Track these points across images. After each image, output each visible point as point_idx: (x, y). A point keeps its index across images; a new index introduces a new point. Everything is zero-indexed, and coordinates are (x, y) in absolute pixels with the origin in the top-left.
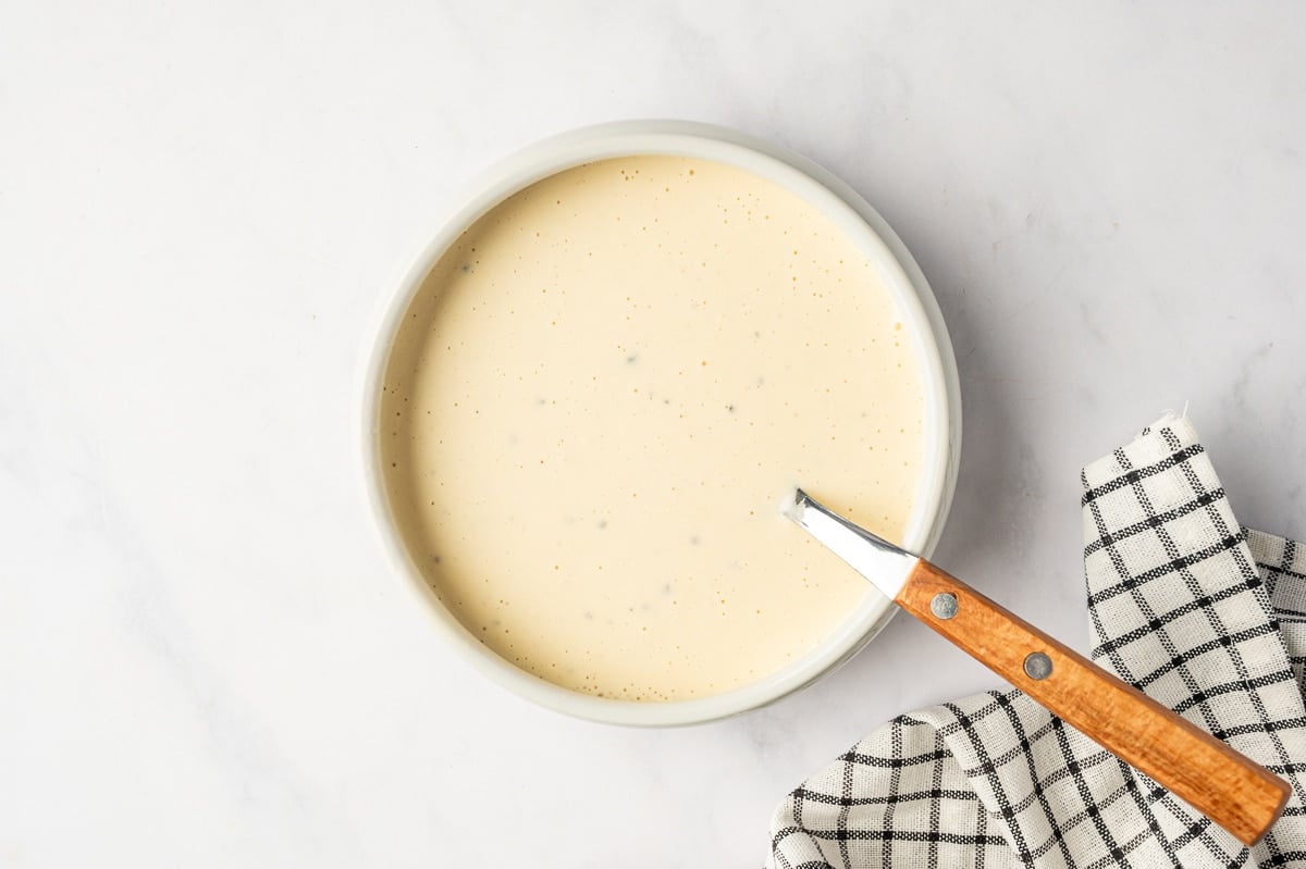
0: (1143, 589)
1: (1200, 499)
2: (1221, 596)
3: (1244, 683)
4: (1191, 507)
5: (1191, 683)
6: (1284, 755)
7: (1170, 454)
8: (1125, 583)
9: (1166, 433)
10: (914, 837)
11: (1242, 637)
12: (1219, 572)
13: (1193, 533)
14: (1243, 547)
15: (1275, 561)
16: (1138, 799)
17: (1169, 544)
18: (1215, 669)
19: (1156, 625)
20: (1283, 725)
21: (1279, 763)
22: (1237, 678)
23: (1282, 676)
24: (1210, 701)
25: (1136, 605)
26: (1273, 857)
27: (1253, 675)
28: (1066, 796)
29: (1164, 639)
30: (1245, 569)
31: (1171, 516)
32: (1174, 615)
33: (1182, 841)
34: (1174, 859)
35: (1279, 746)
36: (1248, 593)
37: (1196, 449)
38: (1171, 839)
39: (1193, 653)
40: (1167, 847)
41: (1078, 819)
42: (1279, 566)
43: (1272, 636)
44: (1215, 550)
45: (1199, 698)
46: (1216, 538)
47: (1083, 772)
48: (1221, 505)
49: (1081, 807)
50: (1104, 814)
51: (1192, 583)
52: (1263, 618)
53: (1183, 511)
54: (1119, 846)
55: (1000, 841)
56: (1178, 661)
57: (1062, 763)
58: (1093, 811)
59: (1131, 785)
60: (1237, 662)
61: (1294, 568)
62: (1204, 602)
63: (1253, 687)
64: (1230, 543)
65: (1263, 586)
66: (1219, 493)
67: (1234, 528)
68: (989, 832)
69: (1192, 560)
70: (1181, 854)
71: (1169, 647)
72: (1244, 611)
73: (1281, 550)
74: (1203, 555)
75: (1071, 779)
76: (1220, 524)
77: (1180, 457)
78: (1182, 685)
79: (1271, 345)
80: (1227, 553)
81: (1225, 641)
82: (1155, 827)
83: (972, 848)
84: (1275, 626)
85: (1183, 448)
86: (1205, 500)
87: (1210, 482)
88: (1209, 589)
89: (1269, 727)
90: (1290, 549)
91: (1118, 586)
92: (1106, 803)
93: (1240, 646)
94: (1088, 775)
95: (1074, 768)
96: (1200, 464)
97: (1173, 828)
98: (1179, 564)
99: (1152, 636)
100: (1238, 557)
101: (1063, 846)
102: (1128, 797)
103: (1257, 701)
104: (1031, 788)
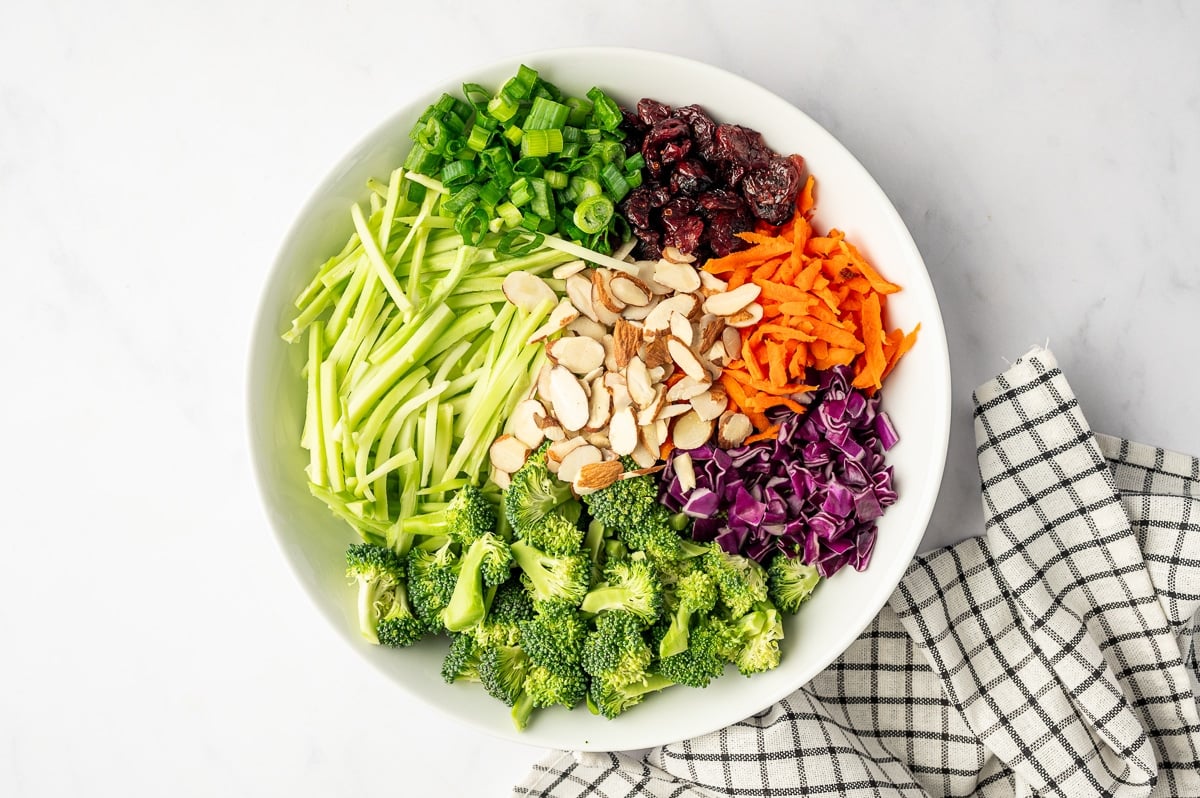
0: (1021, 474)
1: (1060, 408)
2: (1078, 478)
3: (1097, 541)
4: (1054, 413)
5: (1059, 543)
6: (1129, 593)
7: (1038, 376)
8: (1009, 471)
9: (1034, 361)
10: (860, 667)
11: (1094, 507)
12: (1076, 460)
13: (1056, 432)
14: (1092, 440)
15: (1115, 455)
16: (1024, 632)
17: (1039, 441)
19: (1032, 501)
20: (1127, 570)
21: (1126, 599)
22: (1092, 538)
23: (1125, 534)
24: (1073, 556)
25: (1017, 487)
26: (1124, 671)
27: (1104, 535)
28: (971, 632)
29: (1038, 510)
30: (1095, 457)
31: (1040, 420)
32: (1045, 493)
33: (1058, 657)
34: (1053, 672)
35: (1124, 586)
36: (1098, 474)
37: (1055, 372)
38: (1049, 656)
39: (1060, 521)
40: (1047, 664)
41: (981, 648)
42: (1117, 458)
43: (1116, 505)
44: (1073, 444)
45: (1065, 554)
46: (1073, 435)
47: (983, 613)
48: (1076, 411)
49: (982, 639)
50: (999, 644)
51: (1057, 469)
52: (1109, 493)
53: (1049, 417)
54: (1011, 666)
55: (926, 668)
56: (1049, 527)
57: (967, 607)
58: (991, 642)
59: (1018, 622)
60: (1092, 526)
61: (1129, 459)
62: (1066, 483)
63: (1104, 543)
64: (1083, 438)
65: (1108, 469)
66: (1074, 403)
67: (1085, 428)
68: (916, 661)
69: (1056, 452)
70: (1057, 668)
71: (1042, 517)
72: (1095, 488)
73: (1119, 447)
74: (1064, 448)
75: (974, 618)
76: (1075, 425)
77: (1044, 378)
78: (1053, 545)
79: (1104, 299)
80: (1081, 446)
81: (1082, 511)
82: (1037, 650)
83: (902, 675)
84: (1118, 497)
85: (1047, 371)
86: (1064, 408)
87: (1067, 394)
88: (1070, 473)
89: (1117, 573)
90: (1125, 445)
91: (1004, 473)
92: (1000, 636)
93: (1093, 514)
94: (986, 614)
95: (976, 610)
96: (1060, 383)
97: (1050, 648)
98: (1047, 455)
99: (1030, 509)
100: (1089, 448)
101: (971, 667)
102: (1016, 631)
103: (1107, 554)
104: (945, 625)
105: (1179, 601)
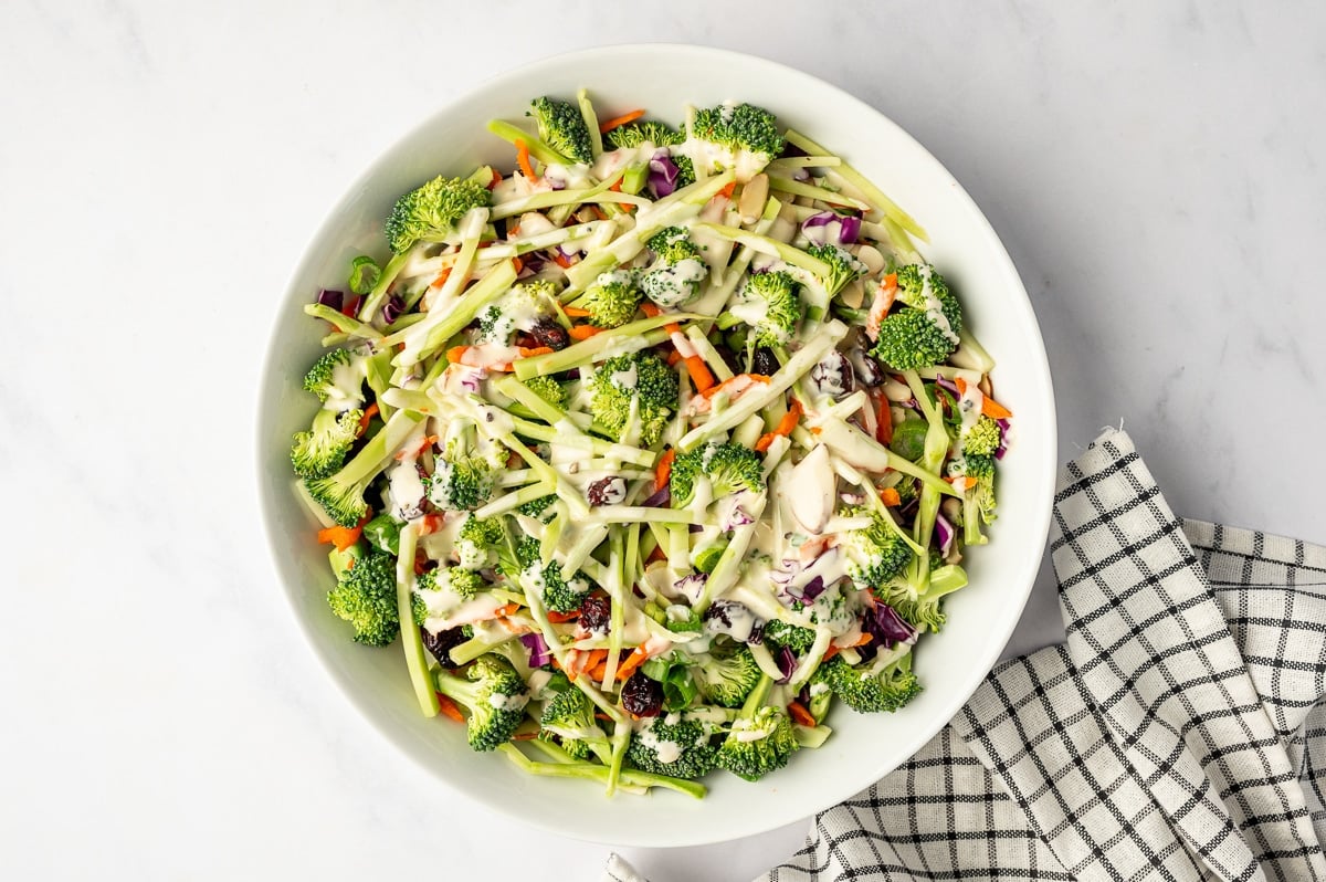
0: (1102, 573)
1: (1140, 497)
2: (1165, 574)
3: (1191, 643)
4: (1134, 503)
5: (1149, 648)
6: (1230, 701)
7: (1113, 462)
8: (1087, 570)
9: (1108, 446)
10: (934, 800)
11: (1186, 605)
12: (1161, 555)
13: (1137, 524)
14: (1178, 531)
15: (1208, 542)
16: (1115, 749)
17: (1119, 535)
18: (1166, 634)
19: (1116, 602)
20: (1227, 675)
21: (1227, 707)
22: (1185, 640)
23: (1221, 635)
24: (1165, 661)
25: (1098, 588)
26: (1231, 787)
27: (1198, 636)
28: (1054, 752)
29: (1123, 613)
30: (1182, 550)
31: (1119, 512)
32: (1129, 593)
33: (1155, 777)
34: (1150, 795)
35: (1225, 693)
36: (1187, 569)
37: (1132, 457)
38: (1145, 777)
39: (1148, 623)
40: (1143, 785)
41: (1067, 769)
42: (1211, 546)
43: (1210, 603)
44: (1157, 537)
45: (1157, 659)
46: (1156, 527)
47: (1067, 729)
48: (1158, 500)
49: (1068, 759)
50: (1088, 763)
51: (1141, 565)
52: (1201, 589)
53: (1128, 507)
54: (1103, 789)
55: (1004, 797)
56: (1136, 631)
57: (1049, 724)
58: (1078, 761)
59: (1108, 737)
60: (1184, 627)
61: (1223, 547)
62: (1152, 580)
63: (1199, 646)
64: (1168, 529)
65: (1198, 562)
66: (1155, 490)
67: (1170, 518)
68: (995, 790)
69: (1139, 546)
70: (1154, 789)
71: (1128, 620)
72: (1185, 584)
73: (1212, 533)
74: (1148, 541)
75: (1057, 736)
76: (1159, 516)
77: (1121, 464)
78: (1142, 650)
79: (1183, 368)
80: (1166, 538)
81: (1173, 610)
82: (1131, 770)
83: (982, 806)
84: (1211, 594)
85: (1123, 456)
86: (1145, 497)
87: (1147, 481)
88: (1156, 569)
89: (1215, 678)
90: (1219, 531)
91: (1082, 573)
92: (1088, 754)
93: (1185, 613)
94: (1071, 731)
95: (1059, 727)
96: (1138, 468)
97: (1146, 768)
98: (1129, 551)
99: (1114, 612)
100: (1175, 540)
101: (1056, 792)
102: (1106, 748)
103: (1203, 657)
105: (1285, 708)
